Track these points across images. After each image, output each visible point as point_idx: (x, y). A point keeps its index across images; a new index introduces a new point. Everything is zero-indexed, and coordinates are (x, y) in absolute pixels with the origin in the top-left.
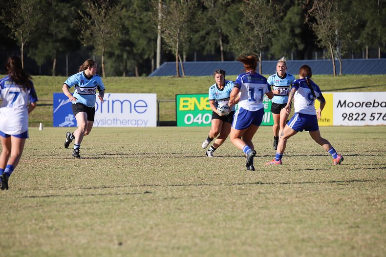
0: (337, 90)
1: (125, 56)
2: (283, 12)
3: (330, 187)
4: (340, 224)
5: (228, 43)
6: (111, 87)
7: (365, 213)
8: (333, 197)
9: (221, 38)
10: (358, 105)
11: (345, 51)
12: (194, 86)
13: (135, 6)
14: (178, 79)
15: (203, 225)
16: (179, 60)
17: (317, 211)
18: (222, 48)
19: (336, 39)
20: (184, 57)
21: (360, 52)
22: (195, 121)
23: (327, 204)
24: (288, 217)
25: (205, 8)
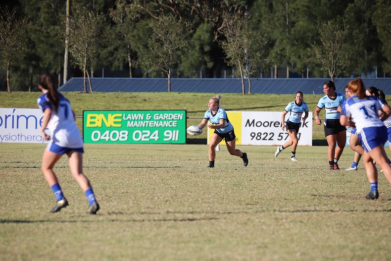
0: (245, 109)
1: (31, 71)
2: (192, 29)
3: (239, 206)
4: (249, 244)
5: (136, 59)
6: (16, 101)
7: (273, 234)
8: (242, 217)
9: (129, 54)
10: (266, 124)
11: (254, 70)
12: (102, 102)
13: (41, 19)
14: (86, 94)
15: (110, 244)
16: (86, 76)
17: (226, 230)
18: (130, 65)
19: (246, 57)
20: (92, 72)
21: (268, 71)
22: (102, 138)
23: (235, 223)
24: (197, 237)
25: (113, 24)
